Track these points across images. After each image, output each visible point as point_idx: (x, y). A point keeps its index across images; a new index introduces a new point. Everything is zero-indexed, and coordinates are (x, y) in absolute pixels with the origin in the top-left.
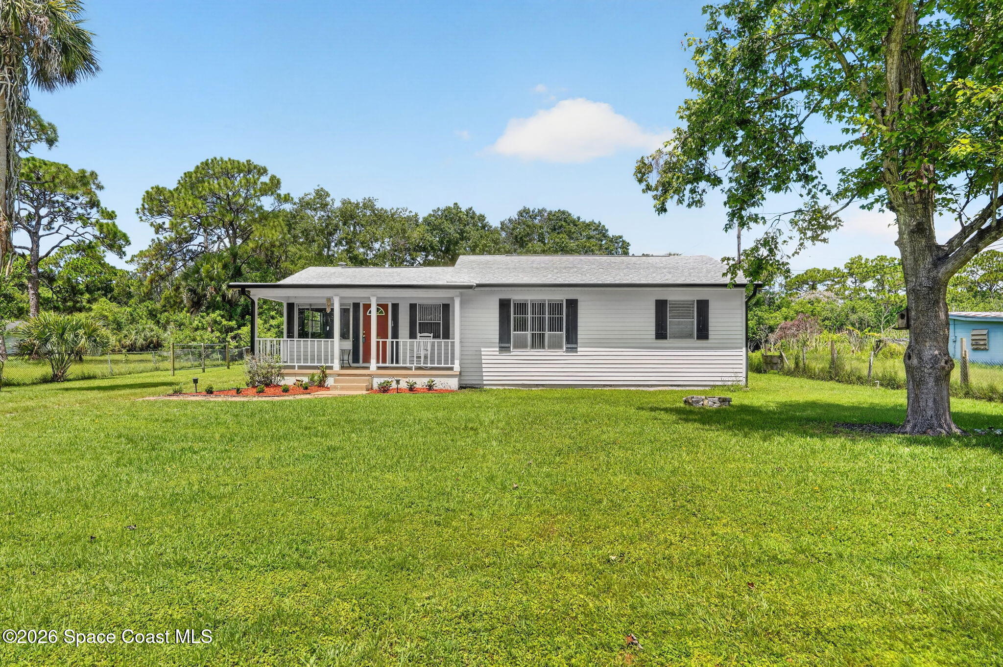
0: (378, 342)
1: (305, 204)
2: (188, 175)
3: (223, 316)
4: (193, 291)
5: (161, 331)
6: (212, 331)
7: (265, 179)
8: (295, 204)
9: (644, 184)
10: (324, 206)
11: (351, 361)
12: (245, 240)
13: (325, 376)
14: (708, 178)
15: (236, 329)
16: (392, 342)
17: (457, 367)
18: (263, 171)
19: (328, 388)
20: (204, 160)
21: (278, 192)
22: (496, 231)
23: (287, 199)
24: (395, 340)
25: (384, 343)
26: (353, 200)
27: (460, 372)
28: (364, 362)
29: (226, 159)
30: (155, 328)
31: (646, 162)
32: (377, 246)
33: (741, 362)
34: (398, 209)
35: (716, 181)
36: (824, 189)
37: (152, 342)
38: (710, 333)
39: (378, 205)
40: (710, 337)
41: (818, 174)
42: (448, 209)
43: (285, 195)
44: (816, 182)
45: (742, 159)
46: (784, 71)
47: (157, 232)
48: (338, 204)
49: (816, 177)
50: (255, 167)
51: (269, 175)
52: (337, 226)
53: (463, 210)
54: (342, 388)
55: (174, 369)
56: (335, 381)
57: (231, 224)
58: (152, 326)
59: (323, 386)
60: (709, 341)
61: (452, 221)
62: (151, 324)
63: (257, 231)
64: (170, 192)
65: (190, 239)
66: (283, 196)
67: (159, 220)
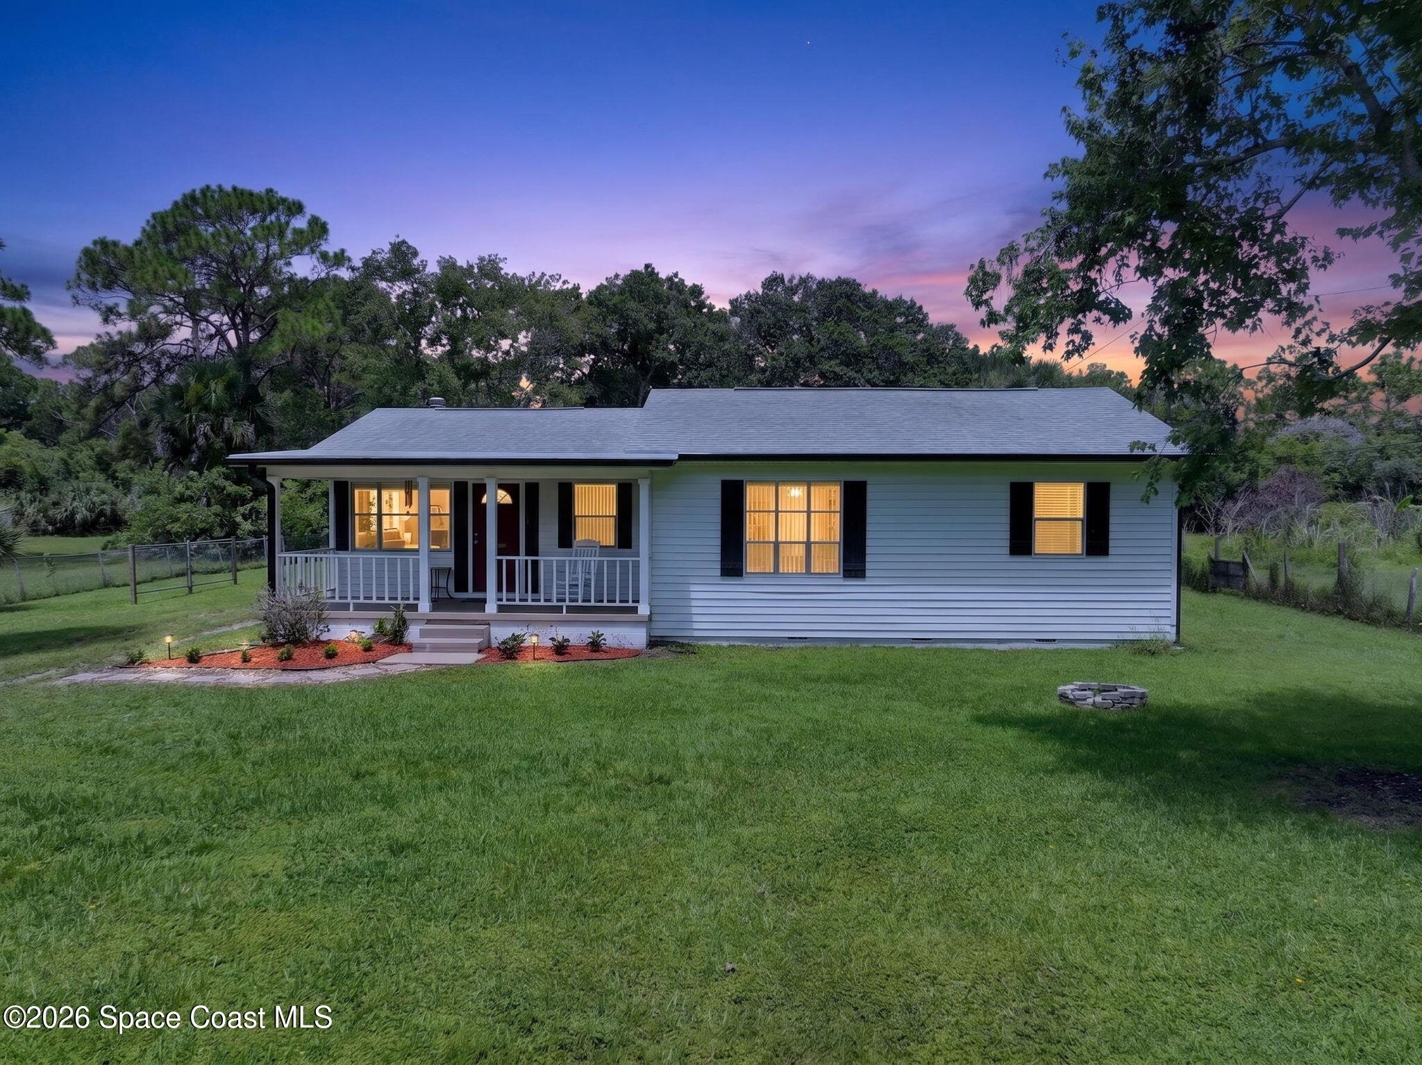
0: (500, 563)
1: (372, 268)
2: (160, 218)
3: (227, 477)
4: (171, 430)
5: (117, 494)
6: (209, 504)
7: (300, 223)
8: (353, 269)
9: (983, 310)
10: (407, 273)
11: (452, 587)
12: (267, 333)
13: (403, 624)
14: (1104, 307)
15: (251, 500)
16: (526, 561)
17: (644, 610)
18: (296, 208)
19: (410, 648)
20: (188, 191)
21: (324, 247)
22: (721, 317)
23: (340, 259)
24: (530, 558)
25: (511, 564)
26: (462, 263)
27: (650, 616)
28: (475, 590)
29: (228, 188)
30: (109, 486)
31: (988, 269)
32: (505, 344)
33: (1167, 598)
34: (543, 275)
35: (1119, 314)
36: (1323, 330)
37: (102, 513)
38: (1111, 543)
39: (508, 269)
40: (1111, 551)
41: (1314, 303)
42: (635, 275)
43: (336, 255)
44: (1309, 316)
45: (1171, 274)
46: (1254, 108)
47: (106, 320)
48: (433, 268)
49: (1311, 307)
50: (284, 200)
51: (308, 217)
52: (432, 308)
53: (663, 276)
54: (436, 649)
55: (136, 583)
56: (423, 634)
57: (241, 306)
58: (103, 485)
59: (401, 644)
60: (1109, 559)
61: (642, 299)
62: (100, 480)
63: (288, 319)
64: (126, 248)
65: (166, 331)
66: (331, 254)
67: (109, 298)
